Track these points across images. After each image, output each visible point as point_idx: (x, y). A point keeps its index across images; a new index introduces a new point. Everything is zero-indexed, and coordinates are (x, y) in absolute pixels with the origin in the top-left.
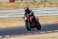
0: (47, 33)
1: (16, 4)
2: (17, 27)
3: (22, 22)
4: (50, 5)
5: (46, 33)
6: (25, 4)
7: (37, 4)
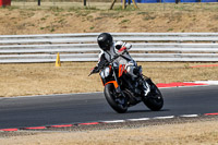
0: (129, 124)
1: (15, 14)
2: (19, 100)
3: (36, 82)
4: (146, 23)
5: (126, 123)
6: (49, 14)
7: (94, 15)
